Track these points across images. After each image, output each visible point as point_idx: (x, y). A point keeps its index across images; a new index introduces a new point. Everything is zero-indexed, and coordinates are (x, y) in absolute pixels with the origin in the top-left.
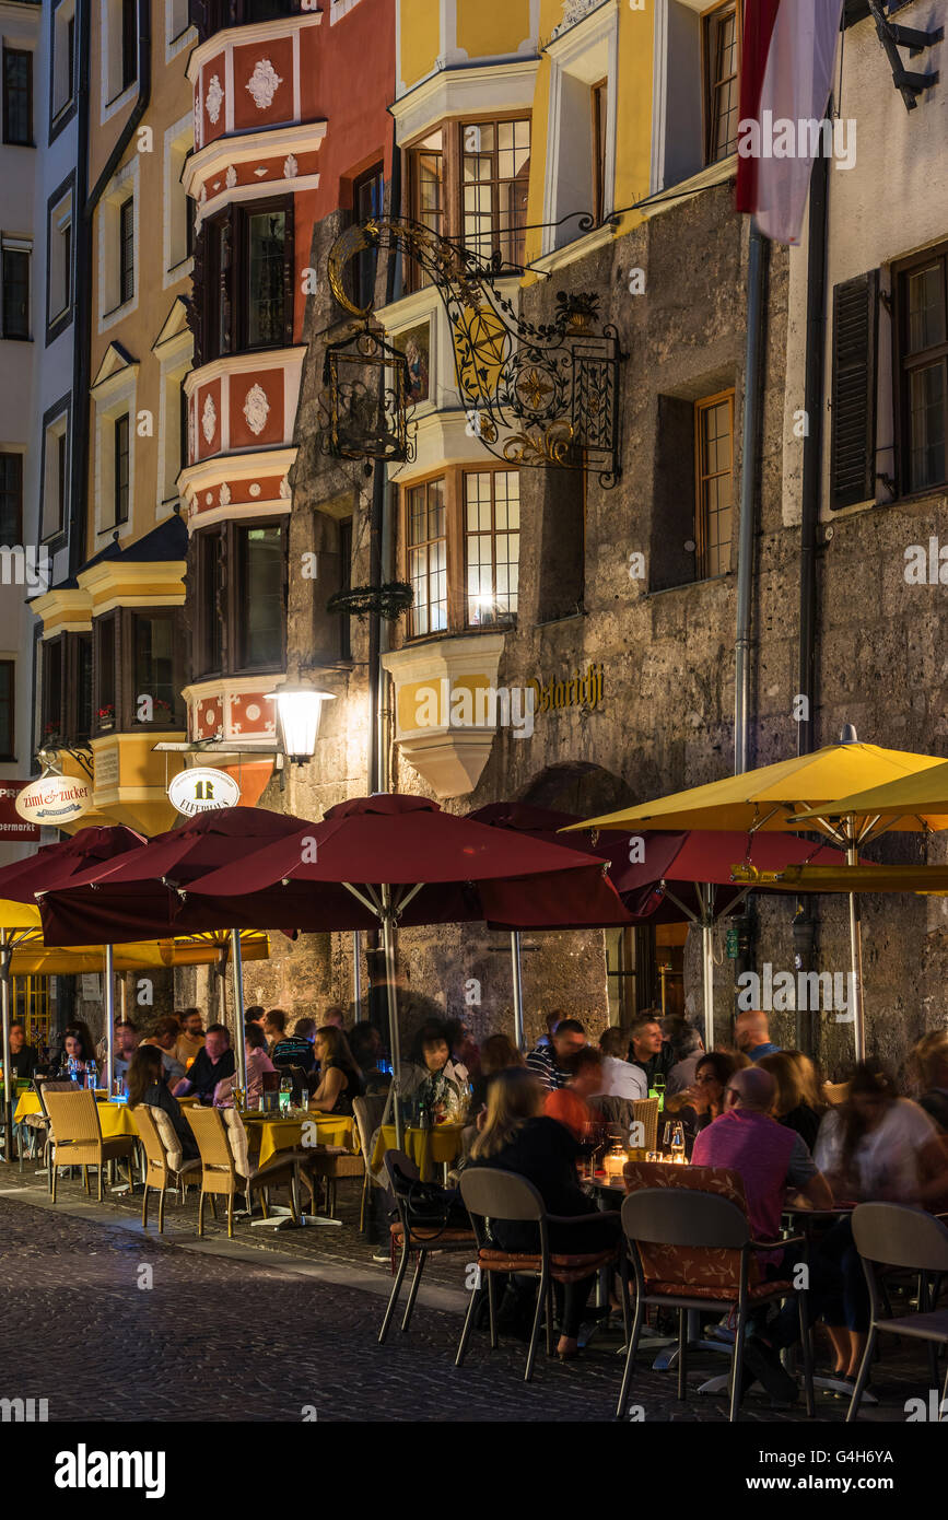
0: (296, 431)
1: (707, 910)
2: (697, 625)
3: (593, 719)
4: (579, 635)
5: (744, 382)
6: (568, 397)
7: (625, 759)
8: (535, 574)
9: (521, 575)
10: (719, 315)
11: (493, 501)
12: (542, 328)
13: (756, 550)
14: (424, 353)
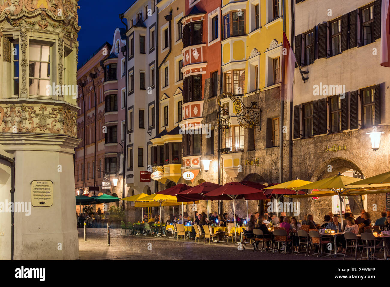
0: (203, 115)
1: (277, 197)
2: (273, 154)
3: (257, 167)
4: (254, 154)
5: (281, 118)
6: (253, 118)
7: (262, 173)
8: (247, 144)
9: (244, 143)
10: (276, 107)
11: (239, 131)
12: (249, 108)
13: (282, 144)
14: (228, 107)
